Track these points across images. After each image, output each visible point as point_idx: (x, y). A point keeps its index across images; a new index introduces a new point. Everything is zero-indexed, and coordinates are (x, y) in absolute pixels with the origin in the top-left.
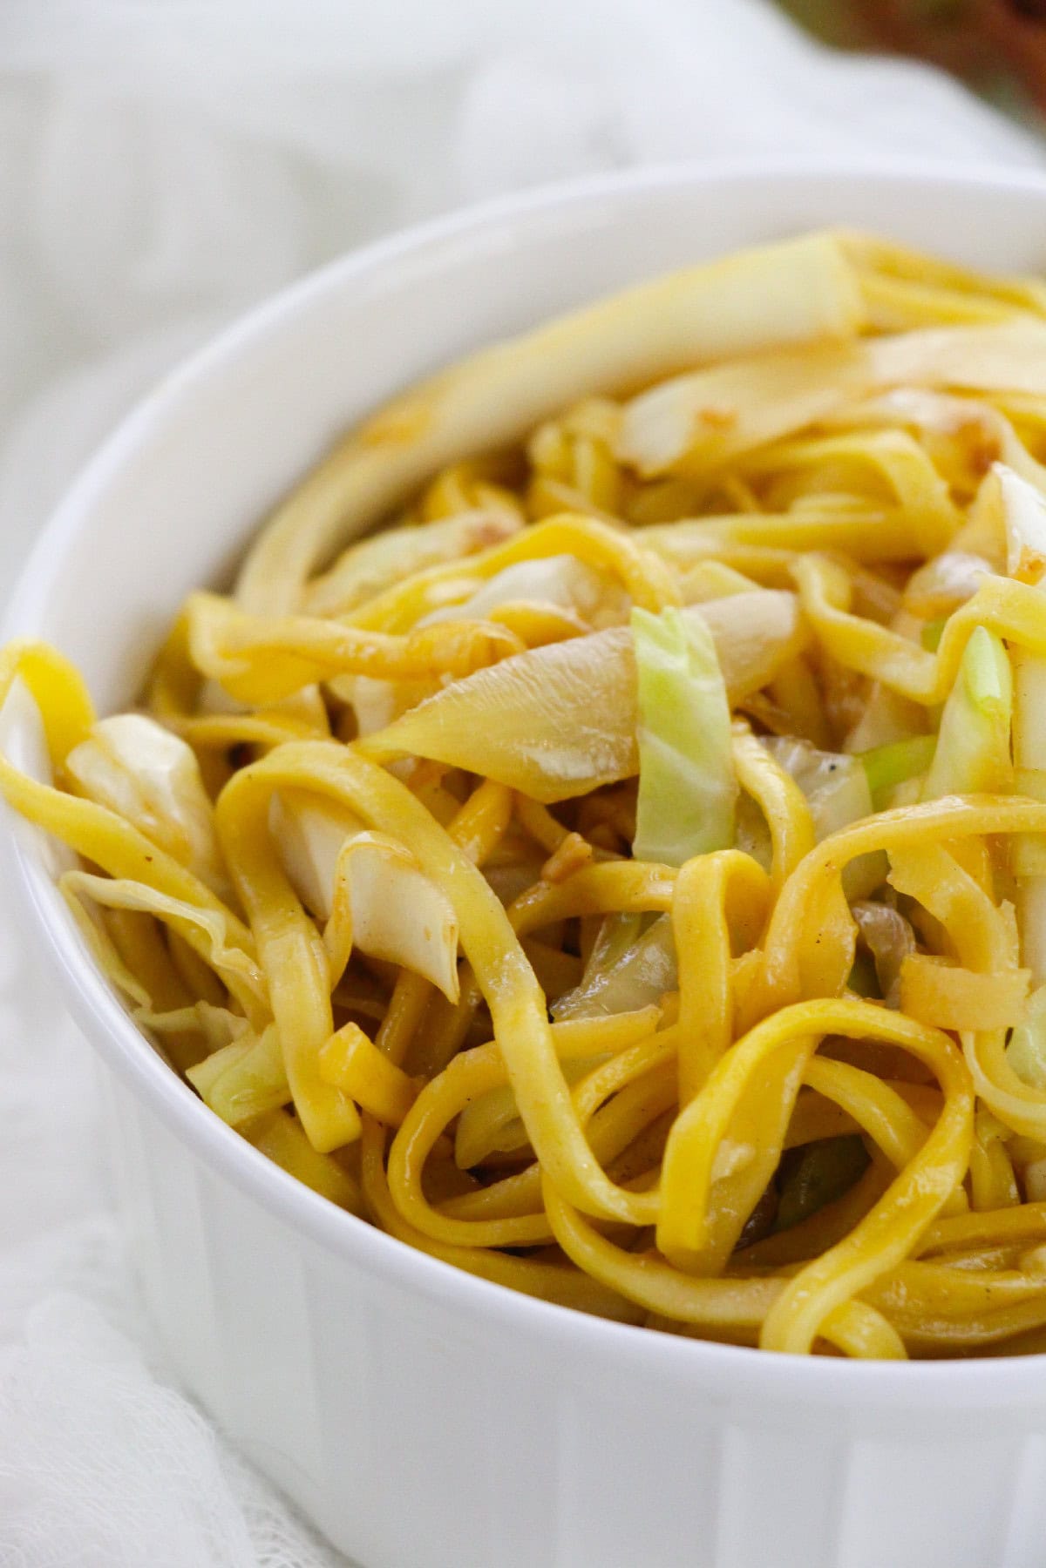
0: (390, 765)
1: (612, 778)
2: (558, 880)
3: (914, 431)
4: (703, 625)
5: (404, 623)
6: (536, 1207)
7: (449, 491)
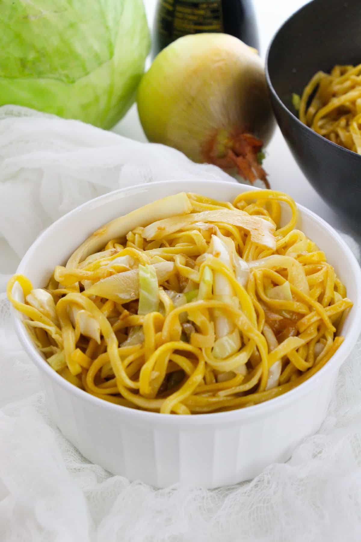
0: (90, 297)
1: (134, 299)
2: (123, 319)
3: (200, 230)
4: (154, 268)
5: (95, 269)
6: (115, 386)
7: (110, 245)
